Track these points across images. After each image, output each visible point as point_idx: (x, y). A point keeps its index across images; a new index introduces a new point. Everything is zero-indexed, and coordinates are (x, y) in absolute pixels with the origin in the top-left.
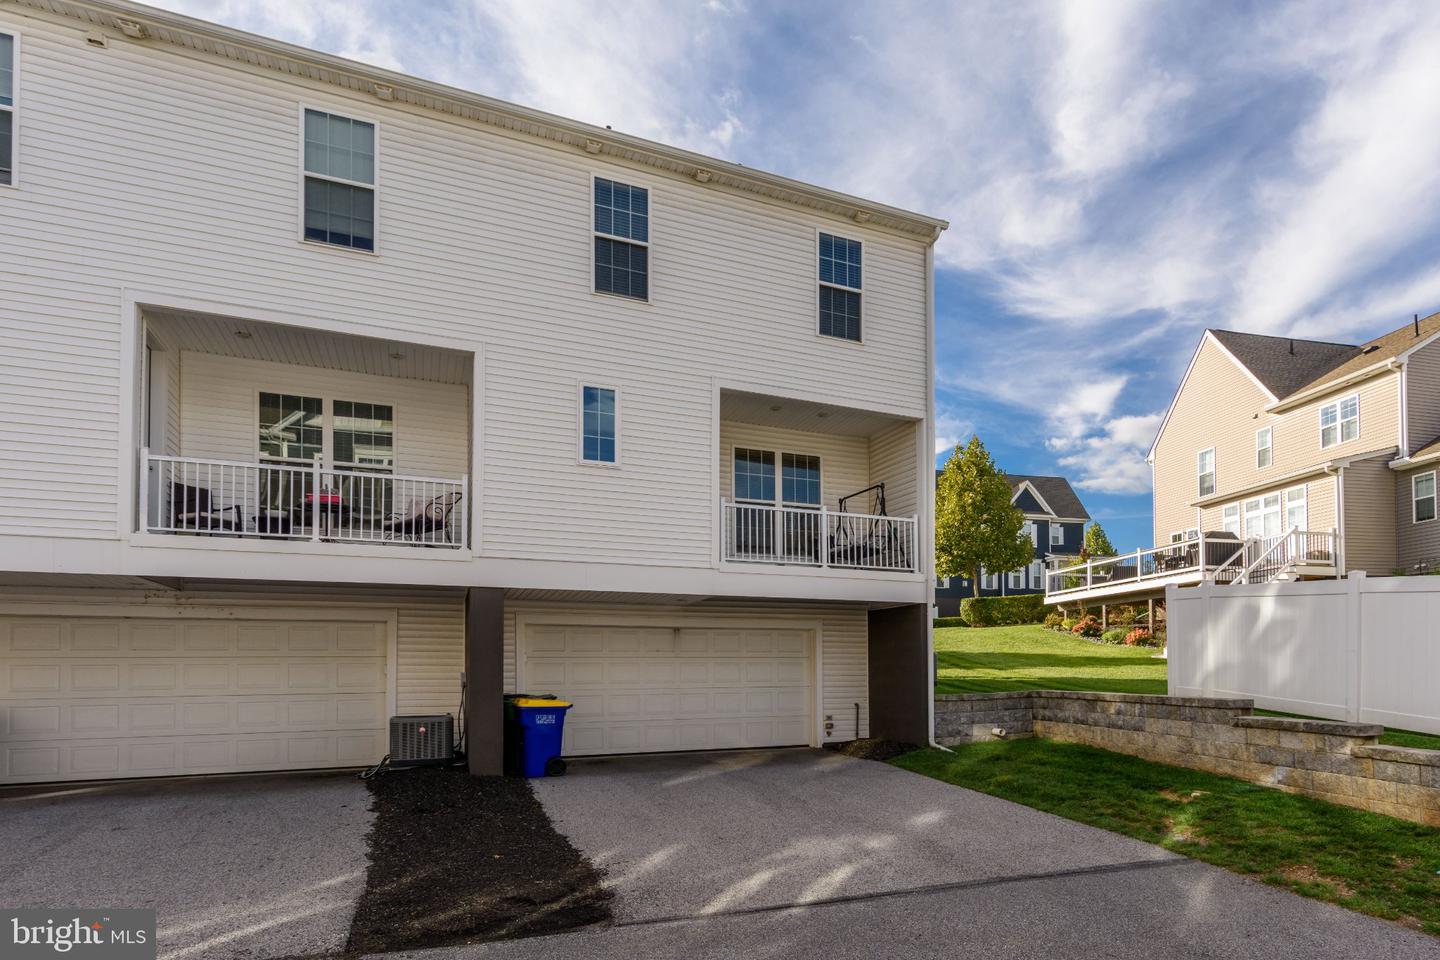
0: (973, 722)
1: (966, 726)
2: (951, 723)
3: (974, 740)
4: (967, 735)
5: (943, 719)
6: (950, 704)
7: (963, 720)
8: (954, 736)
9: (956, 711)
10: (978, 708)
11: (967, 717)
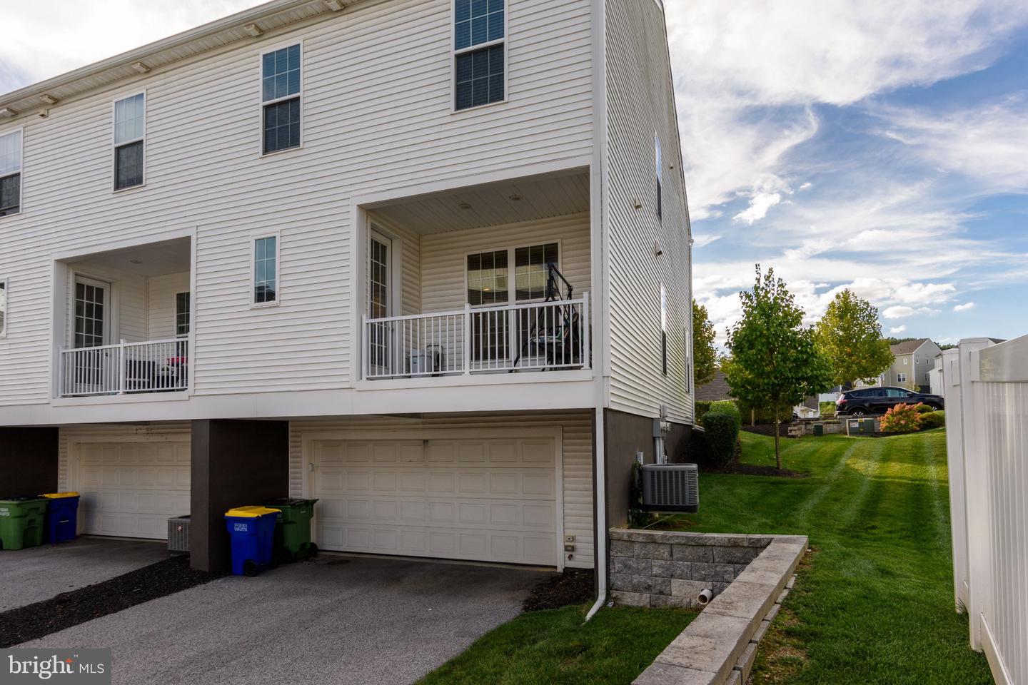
0: (672, 576)
1: (660, 580)
2: (638, 571)
3: (672, 601)
4: (661, 593)
5: (625, 566)
6: (637, 546)
7: (656, 570)
8: (641, 592)
9: (645, 557)
10: (680, 555)
11: (660, 567)
